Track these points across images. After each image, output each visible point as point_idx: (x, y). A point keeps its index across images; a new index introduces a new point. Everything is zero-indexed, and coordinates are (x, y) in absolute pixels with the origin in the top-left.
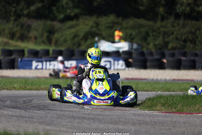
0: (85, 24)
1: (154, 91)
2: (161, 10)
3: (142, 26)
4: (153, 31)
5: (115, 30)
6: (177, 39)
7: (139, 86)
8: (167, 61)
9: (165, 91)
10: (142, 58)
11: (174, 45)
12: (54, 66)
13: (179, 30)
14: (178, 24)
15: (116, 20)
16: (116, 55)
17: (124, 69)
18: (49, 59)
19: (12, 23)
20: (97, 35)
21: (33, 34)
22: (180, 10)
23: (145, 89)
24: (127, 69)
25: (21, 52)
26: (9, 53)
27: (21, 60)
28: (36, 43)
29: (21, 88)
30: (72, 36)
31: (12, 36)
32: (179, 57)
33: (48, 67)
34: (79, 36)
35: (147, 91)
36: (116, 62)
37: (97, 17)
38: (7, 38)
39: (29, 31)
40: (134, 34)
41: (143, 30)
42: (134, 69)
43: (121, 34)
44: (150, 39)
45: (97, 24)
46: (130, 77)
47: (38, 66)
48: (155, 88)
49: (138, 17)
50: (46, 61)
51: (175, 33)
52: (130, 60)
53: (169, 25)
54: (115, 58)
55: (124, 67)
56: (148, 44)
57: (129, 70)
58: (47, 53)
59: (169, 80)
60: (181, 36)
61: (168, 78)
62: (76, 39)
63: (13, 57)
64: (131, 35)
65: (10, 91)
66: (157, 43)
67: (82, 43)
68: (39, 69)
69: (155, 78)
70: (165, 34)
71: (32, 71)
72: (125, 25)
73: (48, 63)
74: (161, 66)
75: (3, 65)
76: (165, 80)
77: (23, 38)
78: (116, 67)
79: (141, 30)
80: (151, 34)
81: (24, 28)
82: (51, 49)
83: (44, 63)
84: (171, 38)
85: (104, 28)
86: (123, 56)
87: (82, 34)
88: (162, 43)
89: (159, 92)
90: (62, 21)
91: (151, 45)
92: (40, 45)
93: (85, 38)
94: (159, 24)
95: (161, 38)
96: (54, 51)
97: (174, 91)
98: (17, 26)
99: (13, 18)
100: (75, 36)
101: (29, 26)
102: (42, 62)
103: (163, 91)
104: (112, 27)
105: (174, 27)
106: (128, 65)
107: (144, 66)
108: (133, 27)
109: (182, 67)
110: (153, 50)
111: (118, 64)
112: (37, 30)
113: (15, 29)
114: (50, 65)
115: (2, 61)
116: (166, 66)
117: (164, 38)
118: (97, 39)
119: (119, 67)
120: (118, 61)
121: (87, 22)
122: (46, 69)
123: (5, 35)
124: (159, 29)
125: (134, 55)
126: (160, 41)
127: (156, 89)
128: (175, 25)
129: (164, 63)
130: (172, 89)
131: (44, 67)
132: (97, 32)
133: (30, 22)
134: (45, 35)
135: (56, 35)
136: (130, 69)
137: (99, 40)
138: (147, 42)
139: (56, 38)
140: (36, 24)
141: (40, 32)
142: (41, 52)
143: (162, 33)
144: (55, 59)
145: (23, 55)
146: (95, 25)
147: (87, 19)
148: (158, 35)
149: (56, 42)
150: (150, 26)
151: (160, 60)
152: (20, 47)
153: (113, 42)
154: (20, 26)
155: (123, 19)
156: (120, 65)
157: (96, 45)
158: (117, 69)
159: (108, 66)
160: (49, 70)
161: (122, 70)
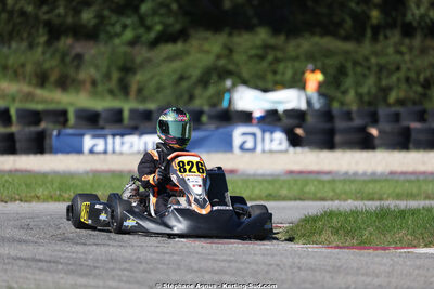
0: (204, 50)
1: (337, 199)
3: (329, 53)
4: (356, 63)
6: (407, 80)
8: (380, 132)
9: (362, 199)
10: (327, 126)
11: (402, 95)
12: (132, 146)
13: (412, 61)
14: (411, 49)
15: (272, 41)
16: (272, 119)
17: (286, 151)
18: (120, 131)
19: (40, 49)
20: (230, 74)
21: (87, 73)
23: (319, 195)
24: (291, 149)
25: (61, 116)
26: (35, 117)
27: (59, 135)
28: (94, 94)
29: (51, 197)
30: (175, 77)
31: (42, 79)
32: (405, 123)
33: (118, 148)
34: (189, 77)
35: (323, 199)
36: (267, 136)
37: (230, 34)
38: (30, 84)
39: (78, 68)
41: (333, 62)
42: (306, 150)
44: (349, 82)
45: (230, 51)
46: (296, 167)
47: (95, 146)
50: (114, 135)
51: (404, 67)
52: (299, 131)
53: (391, 50)
54: (266, 127)
56: (345, 93)
57: (295, 153)
58: (116, 117)
59: (382, 174)
60: (418, 74)
62: (185, 85)
65: (26, 205)
66: (364, 90)
67: (198, 91)
68: (99, 154)
70: (381, 68)
71: (82, 157)
73: (118, 139)
74: (367, 144)
75: (18, 145)
76: (374, 174)
77: (64, 83)
78: (267, 147)
79: (327, 61)
80: (350, 72)
81: (68, 59)
82: (127, 106)
83: (110, 139)
84: (394, 78)
85: (244, 58)
86: (286, 122)
87: (196, 73)
88: (374, 90)
89: (350, 201)
90: (153, 44)
91: (351, 96)
92: (102, 97)
93: (204, 81)
94: (366, 48)
95: (371, 80)
96: (133, 112)
97: (380, 199)
98: (53, 55)
99: (43, 39)
100: (182, 78)
101: (79, 57)
102: (104, 137)
103: (356, 199)
106: (295, 141)
107: (330, 145)
109: (411, 146)
110: (354, 108)
111: (272, 140)
112: (97, 67)
113: (47, 65)
114: (122, 143)
115: (17, 137)
116: (377, 142)
117: (379, 79)
118: (228, 83)
119: (275, 146)
120: (272, 132)
121: (206, 46)
122: (114, 152)
123: (24, 78)
124: (367, 59)
125: (310, 120)
126: (369, 85)
127: (343, 196)
128: (404, 49)
129: (371, 135)
131: (110, 148)
132: (231, 67)
133: (79, 48)
134: (116, 75)
135: (137, 79)
136: (299, 149)
138: (342, 88)
139: (139, 82)
140: (93, 51)
141: (104, 70)
142: (104, 115)
143: (375, 69)
144: (134, 130)
145: (65, 122)
146: (226, 52)
147: (207, 39)
148: (367, 72)
149: (140, 91)
150: (347, 53)
151: (363, 130)
152: (59, 103)
153: (265, 90)
154: (57, 56)
155: (288, 38)
156: (276, 142)
157: (226, 97)
158: (271, 152)
159: (249, 145)
160: (121, 153)
161: (281, 152)
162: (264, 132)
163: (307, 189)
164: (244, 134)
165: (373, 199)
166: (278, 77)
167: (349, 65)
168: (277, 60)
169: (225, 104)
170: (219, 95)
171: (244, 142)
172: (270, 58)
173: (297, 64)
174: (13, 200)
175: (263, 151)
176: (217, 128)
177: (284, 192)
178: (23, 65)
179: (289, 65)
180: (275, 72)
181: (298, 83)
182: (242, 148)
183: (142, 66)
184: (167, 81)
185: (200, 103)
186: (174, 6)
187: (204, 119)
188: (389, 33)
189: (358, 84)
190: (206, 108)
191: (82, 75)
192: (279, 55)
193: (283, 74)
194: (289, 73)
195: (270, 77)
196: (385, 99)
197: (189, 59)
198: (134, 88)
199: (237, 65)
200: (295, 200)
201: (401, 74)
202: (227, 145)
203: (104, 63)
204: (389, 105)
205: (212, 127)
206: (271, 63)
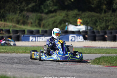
1: (100, 54)
2: (104, 7)
3: (94, 16)
4: (100, 19)
5: (78, 19)
6: (113, 23)
7: (92, 51)
8: (108, 36)
10: (93, 35)
11: (112, 27)
12: (42, 39)
13: (115, 19)
14: (114, 15)
15: (78, 13)
16: (78, 33)
17: (83, 41)
18: (39, 36)
19: (18, 14)
20: (67, 21)
21: (30, 21)
22: (115, 6)
23: (95, 53)
24: (84, 41)
25: (23, 32)
26: (16, 32)
27: (23, 36)
28: (32, 26)
29: (23, 52)
30: (53, 22)
31: (18, 22)
32: (115, 34)
33: (39, 40)
34: (56, 22)
35: (96, 54)
36: (78, 37)
37: (67, 11)
38: (15, 23)
39: (27, 19)
40: (88, 21)
42: (88, 41)
43: (81, 21)
44: (97, 24)
45: (67, 15)
46: (86, 46)
47: (33, 39)
48: (100, 52)
49: (91, 11)
50: (38, 37)
51: (112, 20)
52: (86, 36)
53: (109, 16)
54: (78, 35)
55: (83, 40)
56: (97, 27)
57: (85, 42)
58: (38, 32)
59: (109, 48)
60: (116, 22)
61: (108, 46)
62: (55, 24)
63: (18, 34)
64: (87, 21)
65: (17, 54)
66: (102, 26)
68: (34, 41)
69: (101, 46)
70: (106, 20)
71: (29, 42)
72: (83, 15)
73: (39, 38)
74: (104, 40)
76: (107, 47)
77: (24, 23)
78: (78, 40)
79: (93, 18)
80: (98, 21)
81: (25, 17)
82: (41, 30)
84: (110, 23)
85: (71, 17)
86: (82, 33)
87: (58, 21)
88: (105, 26)
89: (103, 54)
90: (47, 13)
91: (99, 27)
92: (34, 27)
93: (60, 23)
94: (103, 15)
95: (104, 23)
96: (42, 31)
97: (112, 54)
98: (21, 16)
99: (18, 12)
100: (54, 22)
101: (28, 17)
102: (35, 37)
103: (105, 54)
104: (76, 17)
105: (112, 17)
106: (85, 39)
108: (88, 17)
109: (116, 40)
110: (100, 30)
112: (32, 19)
113: (20, 18)
114: (40, 39)
115: (12, 37)
116: (107, 39)
117: (106, 23)
118: (67, 24)
119: (80, 40)
120: (79, 36)
121: (61, 14)
122: (38, 41)
123: (14, 21)
124: (103, 18)
125: (89, 33)
126: (103, 25)
128: (112, 15)
129: (106, 37)
130: (111, 53)
131: (37, 40)
132: (67, 20)
133: (28, 14)
134: (37, 21)
136: (86, 41)
137: (68, 24)
139: (43, 23)
140: (32, 15)
141: (34, 20)
142: (35, 31)
143: (105, 20)
144: (43, 35)
145: (25, 33)
146: (66, 16)
147: (61, 12)
148: (103, 21)
149: (43, 26)
150: (98, 16)
152: (22, 28)
154: (22, 16)
155: (82, 12)
156: (80, 39)
158: (79, 41)
159: (73, 40)
160: (40, 41)
161: (82, 41)
162: (77, 36)
165: (109, 54)
167: (98, 19)
169: (66, 29)
170: (64, 27)
171: (72, 39)
173: (85, 19)
175: (77, 41)
176: (65, 35)
177: (85, 52)
178: (13, 19)
182: (71, 40)
183: (44, 19)
184: (51, 23)
196: (108, 28)
197: (56, 17)
199: (69, 19)
200: (89, 54)
201: (112, 22)
202: (68, 40)
203: (34, 18)
204: (109, 30)
205: (64, 35)
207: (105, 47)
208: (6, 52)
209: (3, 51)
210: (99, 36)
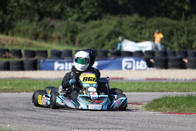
0: (109, 23)
1: (170, 92)
3: (166, 25)
4: (178, 30)
8: (188, 61)
9: (180, 91)
10: (164, 58)
15: (140, 19)
16: (139, 55)
17: (146, 69)
19: (35, 23)
20: (121, 34)
23: (161, 89)
24: (148, 69)
25: (44, 53)
26: (32, 54)
27: (43, 62)
28: (60, 43)
30: (96, 35)
31: (36, 37)
33: (70, 68)
34: (102, 36)
35: (163, 91)
36: (138, 62)
38: (30, 39)
39: (52, 31)
41: (167, 29)
42: (155, 69)
44: (174, 38)
45: (121, 24)
46: (151, 77)
47: (60, 67)
50: (68, 62)
52: (152, 60)
53: (193, 24)
54: (137, 58)
56: (173, 43)
57: (150, 70)
58: (69, 53)
59: (189, 80)
62: (100, 39)
66: (181, 42)
67: (106, 42)
69: (176, 78)
70: (189, 32)
71: (54, 72)
73: (70, 64)
74: (183, 66)
75: (25, 67)
76: (186, 80)
77: (46, 38)
78: (137, 68)
79: (165, 29)
80: (175, 33)
81: (48, 28)
82: (74, 50)
83: (66, 64)
85: (127, 27)
86: (146, 56)
87: (105, 34)
88: (186, 42)
89: (175, 92)
91: (176, 43)
92: (63, 45)
93: (109, 37)
94: (182, 23)
95: (184, 38)
97: (189, 91)
98: (41, 26)
99: (37, 18)
100: (99, 36)
101: (52, 26)
102: (64, 63)
103: (178, 91)
104: (136, 27)
106: (150, 65)
107: (166, 67)
108: (157, 26)
110: (177, 50)
111: (140, 64)
112: (60, 31)
113: (38, 30)
115: (25, 63)
116: (187, 65)
117: (188, 37)
118: (120, 38)
119: (141, 67)
120: (140, 61)
121: (110, 22)
122: (68, 69)
123: (28, 36)
124: (182, 28)
125: (157, 55)
127: (172, 90)
129: (184, 62)
131: (66, 68)
132: (121, 31)
133: (53, 22)
134: (69, 35)
135: (79, 36)
136: (152, 69)
137: (123, 40)
138: (172, 41)
139: (79, 38)
140: (59, 24)
141: (64, 32)
142: (64, 53)
143: (186, 32)
145: (46, 56)
146: (119, 25)
147: (110, 18)
148: (183, 34)
149: (80, 42)
150: (174, 25)
151: (181, 60)
152: (44, 47)
153: (137, 42)
154: (43, 26)
155: (147, 18)
156: (141, 65)
157: (119, 45)
158: (139, 70)
159: (129, 67)
161: (144, 70)
162: (136, 61)
163: (155, 86)
164: (127, 62)
165: (185, 91)
166: (143, 36)
167: (175, 30)
168: (142, 28)
170: (116, 44)
171: (127, 65)
172: (139, 27)
173: (151, 30)
174: (23, 91)
175: (136, 69)
176: (115, 59)
177: (145, 88)
178: (27, 30)
179: (147, 30)
180: (141, 34)
181: (151, 38)
182: (126, 68)
183: (81, 31)
184: (92, 38)
185: (107, 47)
186: (96, 4)
187: (109, 55)
188: (193, 16)
189: (179, 39)
190: (110, 50)
191: (54, 35)
192: (143, 26)
193: (145, 34)
194: (147, 34)
195: (139, 36)
196: (191, 46)
197: (102, 28)
198: (77, 41)
199: (124, 30)
200: (150, 91)
202: (119, 66)
203: (64, 30)
204: (192, 49)
205: (112, 58)
206: (139, 30)
207: (184, 78)
208: (12, 89)
209: (6, 89)
210: (173, 60)
